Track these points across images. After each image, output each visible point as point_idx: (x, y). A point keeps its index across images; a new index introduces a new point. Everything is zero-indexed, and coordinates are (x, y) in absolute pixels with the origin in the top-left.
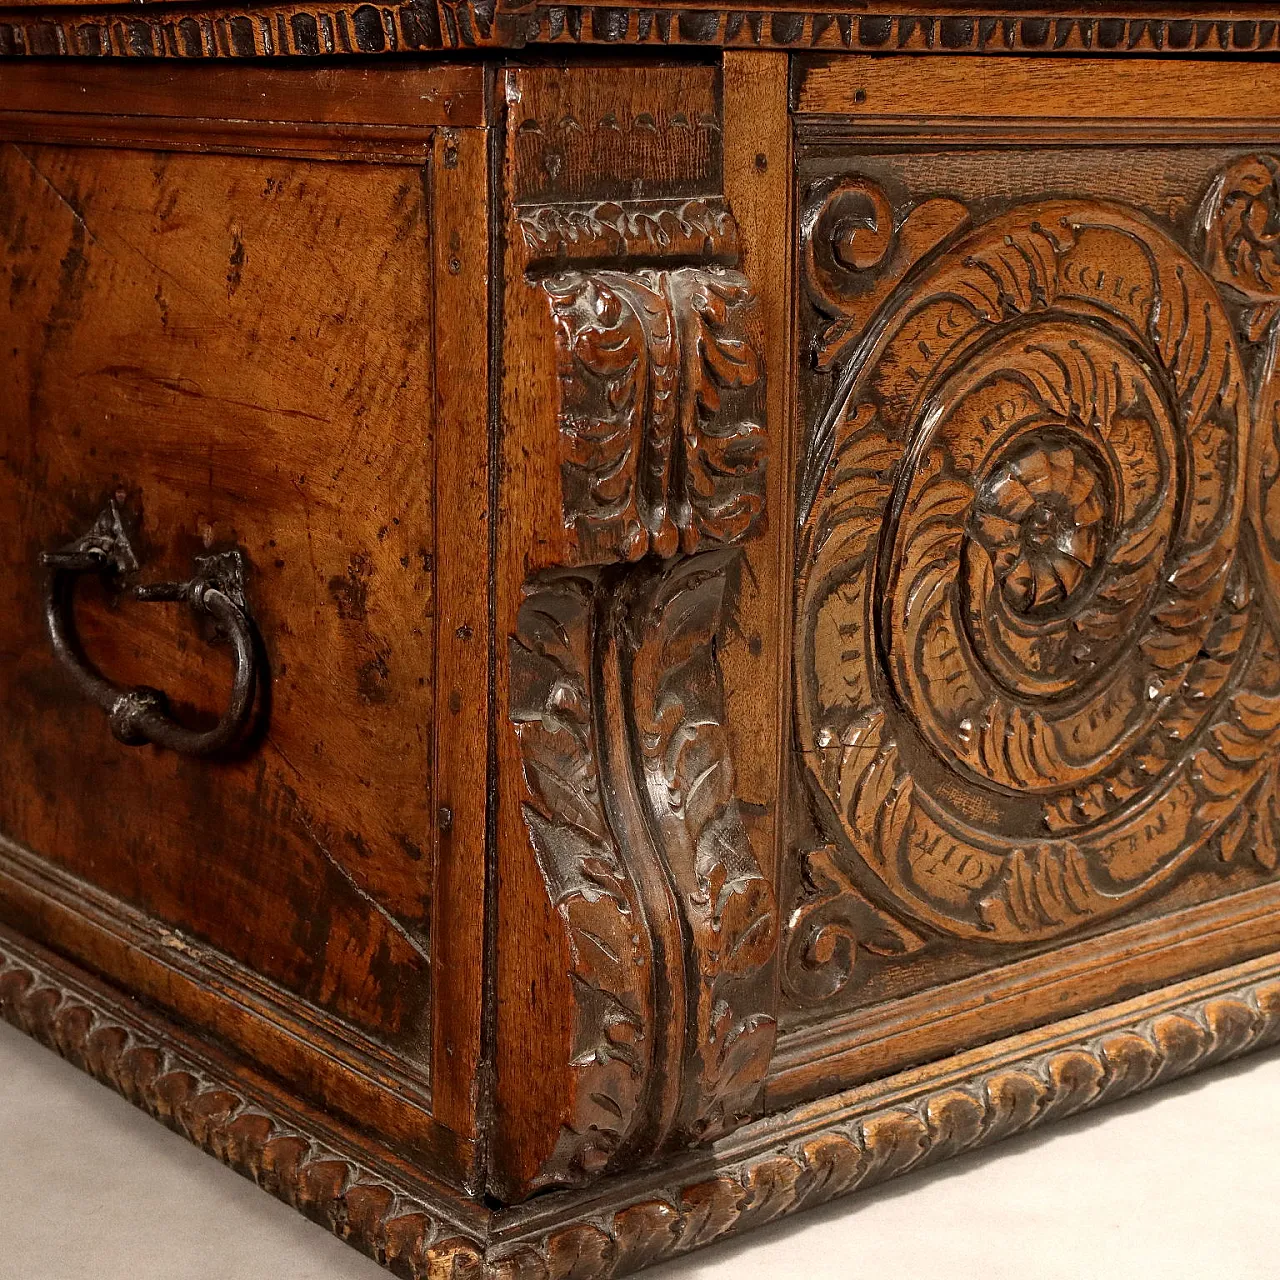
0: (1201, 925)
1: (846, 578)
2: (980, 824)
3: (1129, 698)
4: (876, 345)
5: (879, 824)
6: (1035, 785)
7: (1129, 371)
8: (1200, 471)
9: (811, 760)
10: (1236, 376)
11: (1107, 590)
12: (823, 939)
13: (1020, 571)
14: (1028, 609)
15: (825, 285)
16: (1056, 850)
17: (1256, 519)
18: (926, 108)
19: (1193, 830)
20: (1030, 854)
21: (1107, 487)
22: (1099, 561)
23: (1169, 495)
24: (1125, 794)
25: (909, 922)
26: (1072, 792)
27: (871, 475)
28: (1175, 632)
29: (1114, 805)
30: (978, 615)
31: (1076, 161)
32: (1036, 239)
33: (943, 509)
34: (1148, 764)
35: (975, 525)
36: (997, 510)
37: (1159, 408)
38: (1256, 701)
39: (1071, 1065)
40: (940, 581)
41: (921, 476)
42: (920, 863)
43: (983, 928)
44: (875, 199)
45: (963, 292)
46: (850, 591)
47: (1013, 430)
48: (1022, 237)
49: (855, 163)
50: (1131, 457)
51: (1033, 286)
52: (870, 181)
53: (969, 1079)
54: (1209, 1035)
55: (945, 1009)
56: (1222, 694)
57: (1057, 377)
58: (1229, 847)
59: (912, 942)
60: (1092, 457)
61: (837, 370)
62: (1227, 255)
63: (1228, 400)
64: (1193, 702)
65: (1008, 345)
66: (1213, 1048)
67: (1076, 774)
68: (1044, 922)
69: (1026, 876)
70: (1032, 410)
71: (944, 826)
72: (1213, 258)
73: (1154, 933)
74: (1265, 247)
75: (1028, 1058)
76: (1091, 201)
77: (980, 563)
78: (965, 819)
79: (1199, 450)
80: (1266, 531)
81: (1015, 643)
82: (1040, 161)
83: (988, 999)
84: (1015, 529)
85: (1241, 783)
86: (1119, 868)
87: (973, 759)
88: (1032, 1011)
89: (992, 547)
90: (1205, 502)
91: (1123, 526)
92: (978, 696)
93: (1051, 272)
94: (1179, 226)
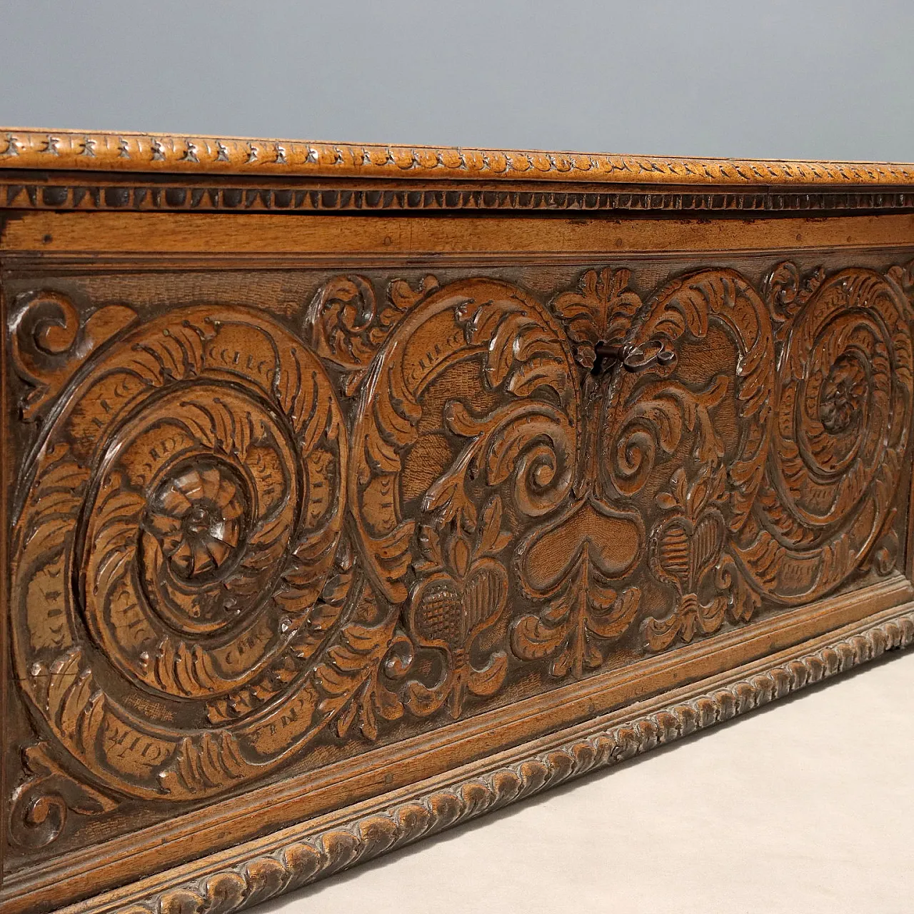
0: (322, 782)
1: (50, 560)
2: (159, 721)
3: (269, 634)
4: (67, 402)
5: (80, 726)
6: (197, 693)
7: (256, 416)
8: (312, 481)
9: (25, 685)
10: (336, 419)
11: (248, 562)
12: (39, 805)
13: (182, 551)
14: (190, 577)
15: (28, 364)
16: (215, 737)
17: (355, 511)
18: (97, 247)
19: (316, 717)
20: (196, 741)
21: (245, 493)
22: (242, 542)
23: (291, 499)
24: (266, 696)
25: (105, 791)
26: (227, 697)
27: (66, 491)
28: (299, 587)
29: (257, 704)
30: (151, 582)
31: (216, 280)
32: (187, 331)
33: (123, 512)
34: (282, 675)
35: (147, 519)
36: (164, 512)
37: (281, 441)
38: (359, 630)
39: (222, 882)
40: (122, 560)
41: (105, 490)
42: (112, 751)
43: (162, 792)
44: (64, 306)
45: (133, 367)
46: (53, 569)
47: (174, 458)
48: (176, 330)
49: (50, 282)
50: (262, 473)
51: (186, 363)
52: (60, 294)
53: (148, 897)
54: (324, 856)
55: (132, 849)
56: (336, 626)
57: (207, 424)
58: (343, 727)
59: (108, 805)
60: (233, 473)
61: (39, 421)
62: (328, 340)
63: (331, 434)
64: (314, 633)
65: (169, 402)
66: (327, 864)
67: (229, 685)
68: (207, 785)
69: (193, 755)
70: (188, 444)
71: (130, 724)
72: (318, 342)
73: (288, 789)
74: (355, 335)
75: (193, 879)
76: (229, 306)
77: (152, 548)
78: (148, 719)
79: (312, 467)
80: (363, 518)
81: (180, 599)
82: (190, 279)
83: (164, 841)
84: (177, 524)
85: (350, 685)
86: (261, 747)
87: (150, 678)
88: (197, 847)
89: (161, 536)
90: (319, 501)
91: (259, 519)
92: (153, 635)
93: (199, 353)
94: (294, 322)
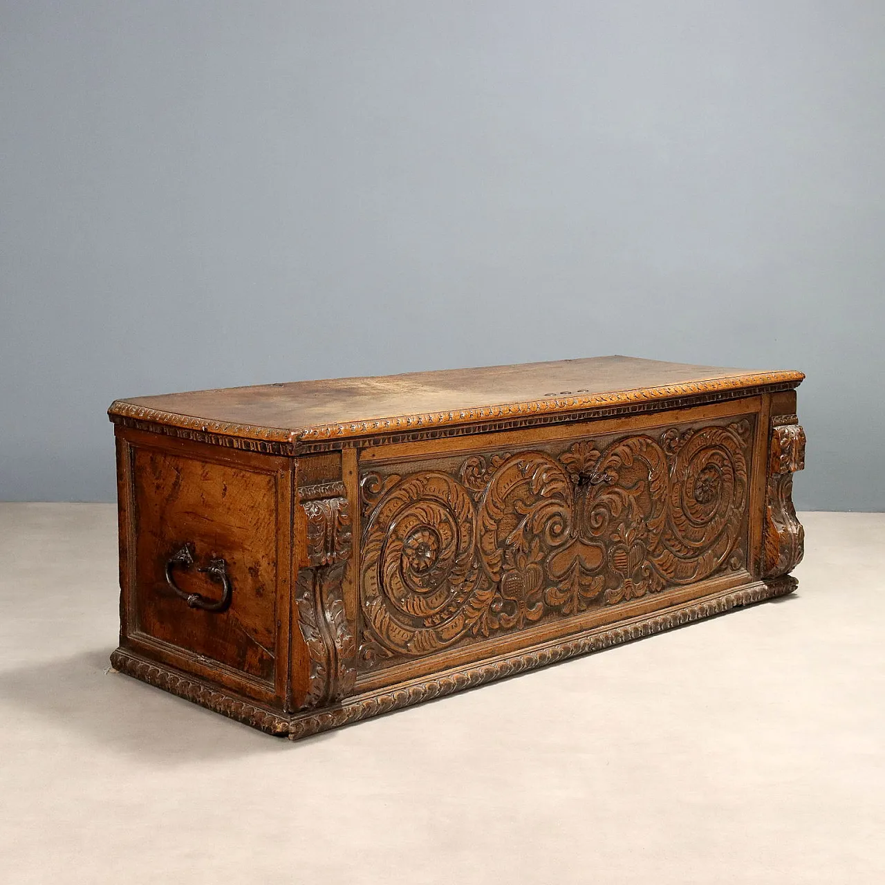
0: (467, 651)
1: (372, 565)
2: (407, 625)
3: (446, 593)
4: (378, 510)
5: (381, 625)
6: (421, 615)
7: (442, 511)
8: (463, 534)
9: (364, 609)
10: (471, 510)
11: (439, 566)
12: (368, 653)
13: (416, 562)
14: (418, 571)
15: (366, 498)
16: (427, 631)
17: (479, 546)
18: (388, 456)
19: (465, 626)
20: (420, 632)
21: (438, 540)
22: (437, 558)
23: (455, 541)
24: (446, 617)
25: (389, 649)
26: (431, 617)
27: (378, 541)
28: (458, 575)
29: (443, 620)
30: (405, 573)
31: (427, 463)
32: (418, 482)
33: (396, 548)
34: (452, 609)
35: (404, 550)
36: (409, 547)
37: (451, 520)
38: (481, 592)
39: (431, 685)
40: (395, 565)
41: (390, 540)
42: (392, 635)
43: (408, 651)
44: (378, 477)
45: (400, 496)
46: (373, 568)
47: (413, 528)
48: (414, 482)
49: (373, 469)
50: (444, 532)
51: (417, 493)
52: (376, 473)
53: (405, 688)
54: (468, 679)
55: (399, 671)
56: (472, 590)
57: (424, 514)
58: (475, 631)
59: (390, 654)
60: (434, 533)
61: (369, 516)
62: (468, 481)
63: (470, 517)
64: (463, 593)
65: (411, 508)
66: (470, 682)
67: (432, 612)
68: (424, 650)
69: (420, 638)
70: (418, 522)
71: (398, 626)
72: (464, 481)
73: (454, 653)
74: (478, 478)
75: (420, 684)
76: (432, 471)
77: (405, 560)
78: (403, 623)
79: (462, 529)
80: (482, 548)
81: (415, 579)
82: (419, 463)
83: (410, 669)
84: (414, 551)
85: (478, 614)
86: (445, 636)
87: (405, 608)
88: (421, 672)
89: (408, 556)
90: (465, 542)
91: (443, 549)
92: (406, 593)
93: (422, 489)
94: (456, 476)
